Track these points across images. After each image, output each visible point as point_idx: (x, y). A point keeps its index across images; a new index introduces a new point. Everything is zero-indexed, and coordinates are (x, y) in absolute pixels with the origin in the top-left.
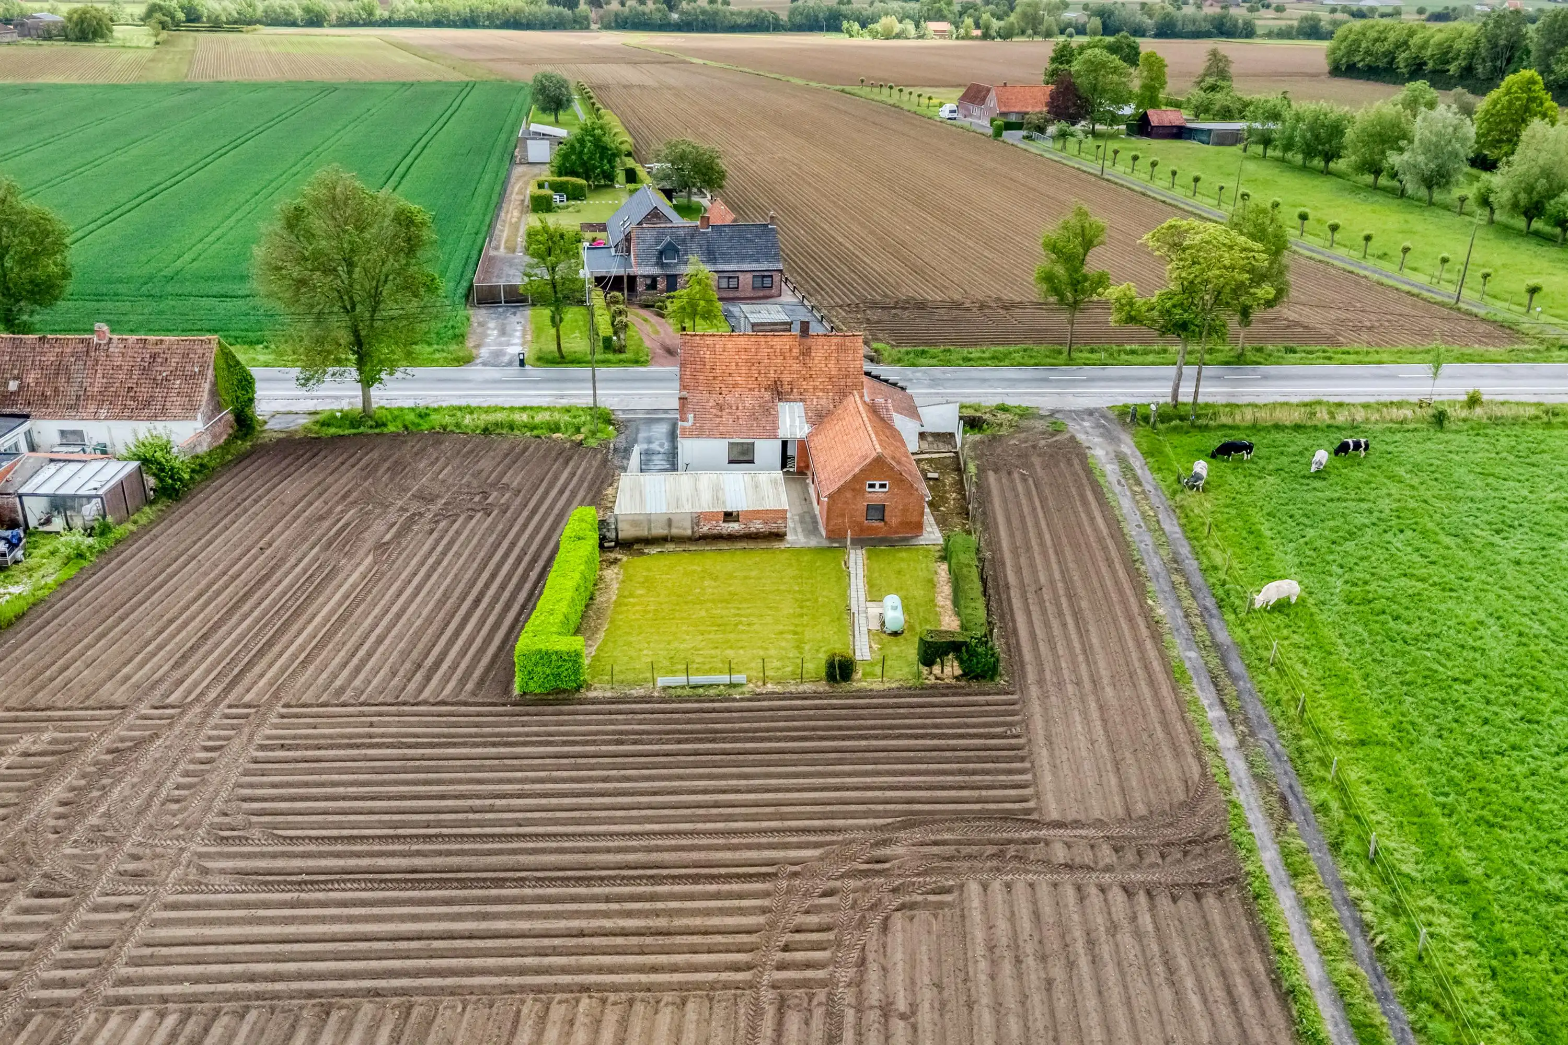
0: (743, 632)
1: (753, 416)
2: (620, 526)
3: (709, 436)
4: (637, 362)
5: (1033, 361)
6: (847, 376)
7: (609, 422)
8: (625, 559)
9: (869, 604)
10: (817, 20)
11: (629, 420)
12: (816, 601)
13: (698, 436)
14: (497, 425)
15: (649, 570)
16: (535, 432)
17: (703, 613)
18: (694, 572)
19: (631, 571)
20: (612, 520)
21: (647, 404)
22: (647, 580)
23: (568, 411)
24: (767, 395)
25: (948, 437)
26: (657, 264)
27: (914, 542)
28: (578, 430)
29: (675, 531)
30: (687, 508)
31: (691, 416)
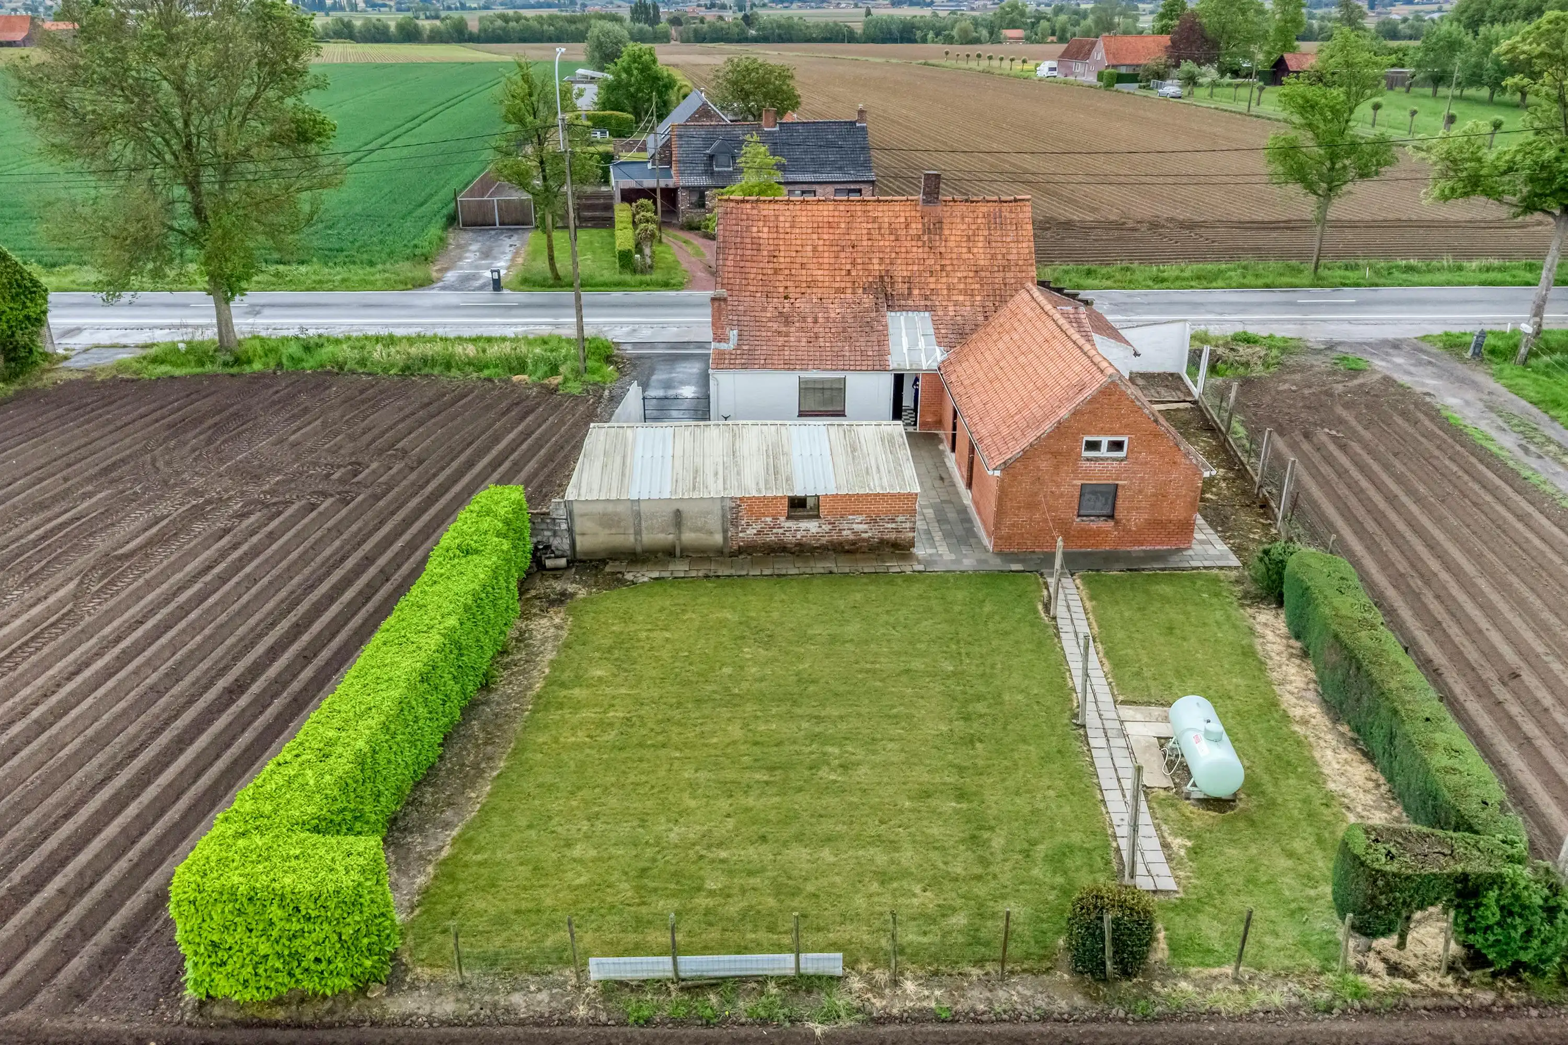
0: (827, 788)
1: (844, 333)
2: (580, 525)
3: (764, 367)
4: (666, 285)
5: (1260, 282)
6: (1005, 268)
7: (609, 359)
8: (582, 593)
9: (1127, 712)
10: (890, 33)
11: (640, 357)
12: (998, 699)
13: (744, 367)
14: (425, 361)
15: (627, 618)
16: (486, 373)
17: (735, 731)
18: (722, 623)
19: (588, 621)
20: (562, 512)
21: (671, 334)
22: (620, 642)
23: (545, 342)
24: (868, 300)
25: (1171, 380)
26: (706, 172)
27: (1174, 561)
28: (554, 370)
29: (689, 537)
30: (715, 489)
31: (733, 334)
